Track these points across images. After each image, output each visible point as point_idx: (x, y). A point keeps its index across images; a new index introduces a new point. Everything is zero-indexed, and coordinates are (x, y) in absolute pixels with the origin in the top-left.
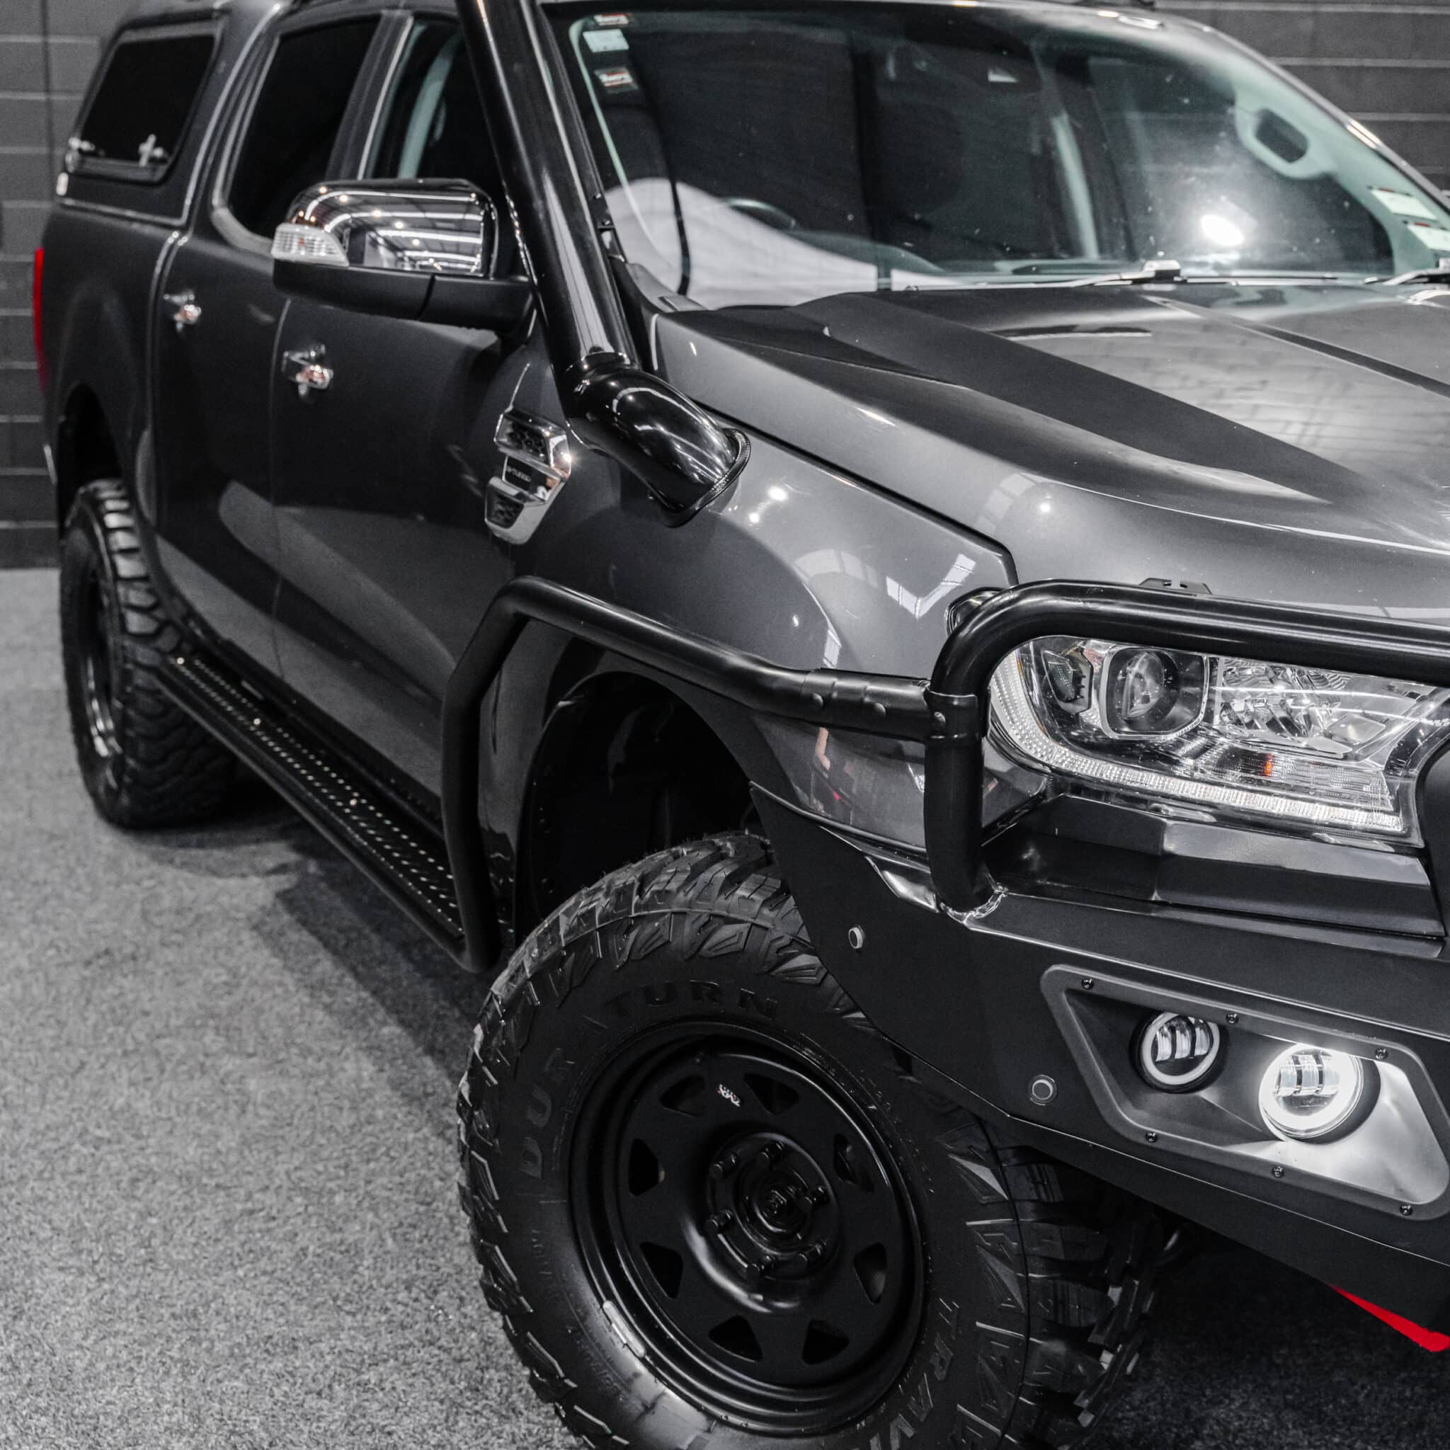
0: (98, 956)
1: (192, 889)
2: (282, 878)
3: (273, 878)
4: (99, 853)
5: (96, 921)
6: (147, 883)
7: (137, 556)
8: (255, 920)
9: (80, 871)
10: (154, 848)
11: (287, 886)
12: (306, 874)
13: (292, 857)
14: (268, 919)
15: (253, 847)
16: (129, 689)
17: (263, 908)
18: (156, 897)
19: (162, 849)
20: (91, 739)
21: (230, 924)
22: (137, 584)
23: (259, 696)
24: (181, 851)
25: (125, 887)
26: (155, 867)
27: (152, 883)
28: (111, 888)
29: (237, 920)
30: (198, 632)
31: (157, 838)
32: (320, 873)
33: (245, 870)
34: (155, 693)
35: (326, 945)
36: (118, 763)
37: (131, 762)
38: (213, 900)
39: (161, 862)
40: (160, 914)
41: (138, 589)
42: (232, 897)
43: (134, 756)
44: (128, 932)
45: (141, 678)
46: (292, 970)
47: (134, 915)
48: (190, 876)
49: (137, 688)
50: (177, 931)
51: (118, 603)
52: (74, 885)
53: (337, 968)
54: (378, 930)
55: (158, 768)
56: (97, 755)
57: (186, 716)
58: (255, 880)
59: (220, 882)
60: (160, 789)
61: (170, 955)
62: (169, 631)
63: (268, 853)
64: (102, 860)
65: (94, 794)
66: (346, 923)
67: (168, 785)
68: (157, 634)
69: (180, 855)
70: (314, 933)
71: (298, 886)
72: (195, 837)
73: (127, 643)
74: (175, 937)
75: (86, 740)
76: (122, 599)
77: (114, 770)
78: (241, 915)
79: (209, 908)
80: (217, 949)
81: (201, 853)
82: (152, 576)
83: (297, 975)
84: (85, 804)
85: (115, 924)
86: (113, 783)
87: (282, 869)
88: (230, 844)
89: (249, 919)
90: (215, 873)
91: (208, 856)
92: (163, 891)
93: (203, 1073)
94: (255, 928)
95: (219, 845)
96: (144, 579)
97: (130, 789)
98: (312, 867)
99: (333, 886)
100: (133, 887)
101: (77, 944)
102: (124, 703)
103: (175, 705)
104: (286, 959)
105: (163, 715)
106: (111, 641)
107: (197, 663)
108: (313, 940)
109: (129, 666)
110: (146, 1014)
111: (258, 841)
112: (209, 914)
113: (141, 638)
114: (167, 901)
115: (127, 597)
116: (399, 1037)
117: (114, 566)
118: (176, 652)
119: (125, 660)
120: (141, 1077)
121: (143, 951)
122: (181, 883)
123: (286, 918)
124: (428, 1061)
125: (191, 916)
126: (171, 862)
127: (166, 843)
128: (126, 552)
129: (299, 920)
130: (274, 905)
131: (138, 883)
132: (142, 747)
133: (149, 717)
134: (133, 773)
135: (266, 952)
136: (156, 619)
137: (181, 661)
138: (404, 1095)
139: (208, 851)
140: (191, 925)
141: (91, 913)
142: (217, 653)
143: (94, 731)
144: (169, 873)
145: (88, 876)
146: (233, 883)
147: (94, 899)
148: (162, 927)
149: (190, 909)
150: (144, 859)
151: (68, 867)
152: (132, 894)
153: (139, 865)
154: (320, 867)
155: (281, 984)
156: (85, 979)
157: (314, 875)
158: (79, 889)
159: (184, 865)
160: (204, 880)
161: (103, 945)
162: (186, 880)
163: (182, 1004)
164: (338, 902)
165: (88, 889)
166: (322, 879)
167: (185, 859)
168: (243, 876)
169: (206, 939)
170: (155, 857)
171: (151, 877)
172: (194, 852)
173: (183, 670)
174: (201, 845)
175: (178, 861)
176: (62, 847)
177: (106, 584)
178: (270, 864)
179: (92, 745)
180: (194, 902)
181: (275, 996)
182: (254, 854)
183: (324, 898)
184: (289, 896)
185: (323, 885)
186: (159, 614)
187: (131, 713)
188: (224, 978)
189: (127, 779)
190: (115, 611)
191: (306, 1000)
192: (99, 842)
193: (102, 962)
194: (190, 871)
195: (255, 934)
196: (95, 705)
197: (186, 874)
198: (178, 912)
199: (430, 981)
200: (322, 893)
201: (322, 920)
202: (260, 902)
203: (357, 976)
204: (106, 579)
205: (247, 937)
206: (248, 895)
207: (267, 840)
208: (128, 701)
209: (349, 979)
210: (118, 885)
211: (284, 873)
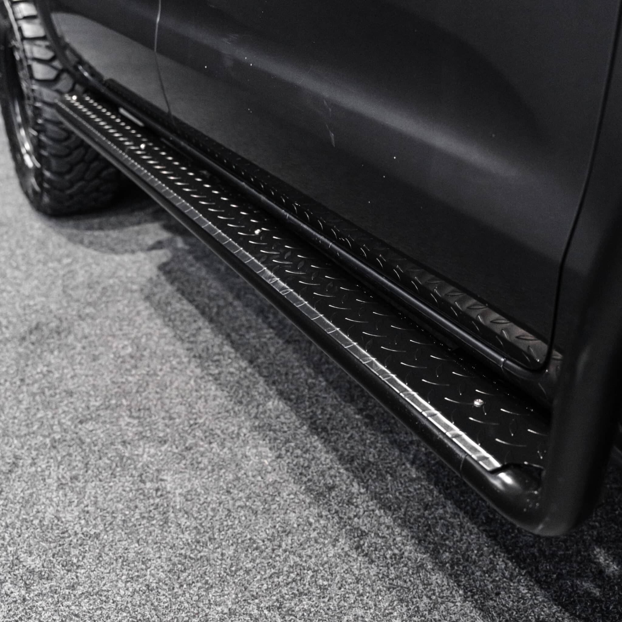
0: (31, 332)
1: (98, 264)
2: (160, 252)
3: (154, 253)
4: (32, 237)
5: (29, 297)
6: (66, 261)
7: (37, 21)
8: (146, 291)
9: (18, 252)
10: (69, 231)
11: (164, 260)
12: (176, 249)
13: (165, 235)
14: (155, 290)
15: (136, 228)
16: (40, 121)
17: (151, 280)
18: (72, 273)
19: (75, 231)
20: (22, 156)
21: (129, 295)
22: (38, 42)
23: (140, 124)
24: (89, 233)
25: (50, 265)
26: (71, 247)
27: (69, 260)
28: (40, 266)
29: (132, 291)
30: (86, 74)
31: (71, 223)
32: (187, 248)
33: (134, 247)
34: (58, 123)
35: (203, 313)
36: (38, 174)
37: (47, 174)
38: (113, 275)
39: (75, 243)
40: (76, 288)
41: (39, 46)
42: (127, 270)
43: (49, 169)
44: (53, 307)
45: (48, 113)
46: (182, 340)
47: (57, 291)
48: (95, 253)
49: (46, 120)
50: (89, 304)
51: (26, 58)
52: (14, 264)
53: (216, 336)
54: (238, 297)
55: (67, 177)
56: (26, 167)
57: (82, 141)
58: (141, 256)
59: (117, 258)
60: (69, 192)
61: (85, 328)
62: (65, 76)
63: (147, 232)
64: (34, 242)
65: (26, 194)
66: (214, 291)
67: (75, 188)
68: (57, 79)
69: (88, 235)
70: (191, 301)
71: (172, 260)
72: (96, 221)
73: (35, 87)
74: (89, 310)
75: (19, 157)
76: (29, 55)
77: (36, 179)
78: (135, 287)
79: (111, 281)
80: (122, 320)
81: (101, 234)
82: (49, 36)
83: (187, 345)
84: (22, 199)
85: (43, 299)
86: (37, 188)
87: (159, 245)
88: (121, 225)
89: (142, 290)
90: (113, 251)
91: (107, 236)
92: (76, 267)
93: (124, 467)
94: (147, 298)
95: (114, 227)
96: (44, 38)
97: (48, 191)
98: (180, 243)
99: (197, 259)
100: (55, 264)
101: (14, 320)
102: (39, 131)
103: (72, 133)
104: (174, 327)
105: (67, 139)
106: (24, 85)
107: (87, 98)
108: (190, 308)
109: (38, 104)
110: (70, 394)
111: (139, 223)
112: (111, 286)
113: (44, 82)
114: (81, 277)
115: (32, 52)
116: (283, 413)
117: (20, 29)
118: (72, 92)
119: (35, 99)
120: (68, 475)
121: (65, 325)
122: (90, 260)
123: (169, 288)
124: (316, 442)
125: (99, 289)
126: (81, 242)
127: (77, 227)
128: (28, 18)
129: (178, 290)
130: (158, 276)
131: (59, 261)
132: (54, 163)
133: (56, 140)
134: (49, 181)
135: (159, 321)
136: (54, 68)
137: (75, 98)
138: (309, 490)
139: (107, 232)
140: (99, 298)
141: (26, 289)
142: (103, 90)
143: (23, 151)
144: (80, 251)
145: (24, 255)
146: (127, 258)
147: (28, 276)
148: (78, 301)
149: (98, 283)
150: (63, 240)
151: (10, 250)
152: (55, 270)
153: (60, 246)
154: (186, 242)
155: (175, 356)
156: (20, 355)
157: (182, 249)
158: (17, 268)
159: (91, 244)
160: (106, 257)
161: (33, 319)
162: (93, 257)
163: (99, 382)
164: (203, 273)
165: (23, 268)
166: (190, 252)
167: (91, 239)
168: (133, 252)
169: (112, 311)
170: (70, 239)
171: (68, 256)
172: (96, 233)
173: (77, 104)
174: (101, 228)
175: (86, 241)
176: (7, 233)
177: (17, 43)
178: (150, 241)
179: (23, 160)
180: (99, 277)
181: (173, 368)
182: (138, 233)
183: (193, 269)
184: (167, 268)
185: (190, 258)
186: (56, 63)
187: (43, 138)
188: (129, 350)
189: (46, 185)
190: (25, 64)
191: (198, 371)
192: (32, 227)
193: (33, 338)
194: (95, 250)
195: (148, 304)
196: (23, 132)
197: (91, 252)
198: (90, 287)
199: (291, 348)
200: (191, 265)
201: (196, 289)
202: (148, 275)
203: (233, 343)
204: (16, 40)
205: (142, 306)
206: (139, 269)
207: (146, 221)
208: (41, 130)
209: (227, 348)
210: (45, 264)
211: (161, 248)
